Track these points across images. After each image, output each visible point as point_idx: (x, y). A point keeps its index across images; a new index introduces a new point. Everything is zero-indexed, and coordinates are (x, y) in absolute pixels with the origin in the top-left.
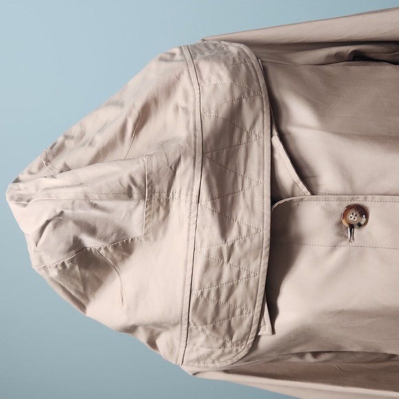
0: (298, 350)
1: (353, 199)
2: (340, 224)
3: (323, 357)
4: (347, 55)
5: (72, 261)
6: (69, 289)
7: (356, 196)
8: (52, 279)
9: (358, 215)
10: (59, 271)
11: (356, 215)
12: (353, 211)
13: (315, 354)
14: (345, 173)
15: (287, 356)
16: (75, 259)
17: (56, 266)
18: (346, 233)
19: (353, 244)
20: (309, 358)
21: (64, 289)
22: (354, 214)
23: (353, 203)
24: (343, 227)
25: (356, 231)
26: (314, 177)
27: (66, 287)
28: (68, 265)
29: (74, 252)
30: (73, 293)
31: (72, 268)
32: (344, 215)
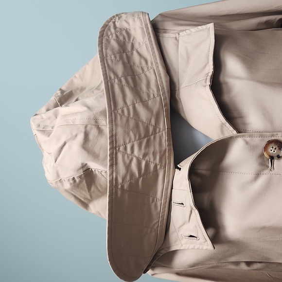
0: (233, 259)
1: (273, 135)
2: (262, 156)
3: (256, 266)
4: (275, 23)
5: (80, 177)
6: (79, 197)
7: (275, 133)
8: (66, 190)
9: (277, 148)
10: (71, 184)
11: (275, 149)
12: (272, 145)
13: (249, 264)
14: (266, 114)
15: (224, 264)
16: (83, 176)
17: (69, 180)
18: (267, 163)
19: (273, 172)
20: (243, 267)
21: (75, 197)
22: (274, 148)
23: (273, 138)
24: (265, 159)
25: (276, 162)
26: (242, 117)
27: (77, 196)
28: (77, 180)
29: (82, 171)
30: (83, 200)
31: (81, 182)
32: (266, 148)
